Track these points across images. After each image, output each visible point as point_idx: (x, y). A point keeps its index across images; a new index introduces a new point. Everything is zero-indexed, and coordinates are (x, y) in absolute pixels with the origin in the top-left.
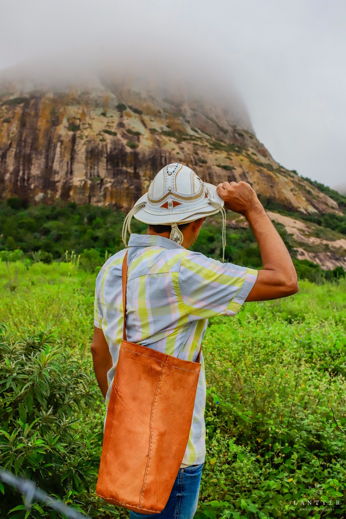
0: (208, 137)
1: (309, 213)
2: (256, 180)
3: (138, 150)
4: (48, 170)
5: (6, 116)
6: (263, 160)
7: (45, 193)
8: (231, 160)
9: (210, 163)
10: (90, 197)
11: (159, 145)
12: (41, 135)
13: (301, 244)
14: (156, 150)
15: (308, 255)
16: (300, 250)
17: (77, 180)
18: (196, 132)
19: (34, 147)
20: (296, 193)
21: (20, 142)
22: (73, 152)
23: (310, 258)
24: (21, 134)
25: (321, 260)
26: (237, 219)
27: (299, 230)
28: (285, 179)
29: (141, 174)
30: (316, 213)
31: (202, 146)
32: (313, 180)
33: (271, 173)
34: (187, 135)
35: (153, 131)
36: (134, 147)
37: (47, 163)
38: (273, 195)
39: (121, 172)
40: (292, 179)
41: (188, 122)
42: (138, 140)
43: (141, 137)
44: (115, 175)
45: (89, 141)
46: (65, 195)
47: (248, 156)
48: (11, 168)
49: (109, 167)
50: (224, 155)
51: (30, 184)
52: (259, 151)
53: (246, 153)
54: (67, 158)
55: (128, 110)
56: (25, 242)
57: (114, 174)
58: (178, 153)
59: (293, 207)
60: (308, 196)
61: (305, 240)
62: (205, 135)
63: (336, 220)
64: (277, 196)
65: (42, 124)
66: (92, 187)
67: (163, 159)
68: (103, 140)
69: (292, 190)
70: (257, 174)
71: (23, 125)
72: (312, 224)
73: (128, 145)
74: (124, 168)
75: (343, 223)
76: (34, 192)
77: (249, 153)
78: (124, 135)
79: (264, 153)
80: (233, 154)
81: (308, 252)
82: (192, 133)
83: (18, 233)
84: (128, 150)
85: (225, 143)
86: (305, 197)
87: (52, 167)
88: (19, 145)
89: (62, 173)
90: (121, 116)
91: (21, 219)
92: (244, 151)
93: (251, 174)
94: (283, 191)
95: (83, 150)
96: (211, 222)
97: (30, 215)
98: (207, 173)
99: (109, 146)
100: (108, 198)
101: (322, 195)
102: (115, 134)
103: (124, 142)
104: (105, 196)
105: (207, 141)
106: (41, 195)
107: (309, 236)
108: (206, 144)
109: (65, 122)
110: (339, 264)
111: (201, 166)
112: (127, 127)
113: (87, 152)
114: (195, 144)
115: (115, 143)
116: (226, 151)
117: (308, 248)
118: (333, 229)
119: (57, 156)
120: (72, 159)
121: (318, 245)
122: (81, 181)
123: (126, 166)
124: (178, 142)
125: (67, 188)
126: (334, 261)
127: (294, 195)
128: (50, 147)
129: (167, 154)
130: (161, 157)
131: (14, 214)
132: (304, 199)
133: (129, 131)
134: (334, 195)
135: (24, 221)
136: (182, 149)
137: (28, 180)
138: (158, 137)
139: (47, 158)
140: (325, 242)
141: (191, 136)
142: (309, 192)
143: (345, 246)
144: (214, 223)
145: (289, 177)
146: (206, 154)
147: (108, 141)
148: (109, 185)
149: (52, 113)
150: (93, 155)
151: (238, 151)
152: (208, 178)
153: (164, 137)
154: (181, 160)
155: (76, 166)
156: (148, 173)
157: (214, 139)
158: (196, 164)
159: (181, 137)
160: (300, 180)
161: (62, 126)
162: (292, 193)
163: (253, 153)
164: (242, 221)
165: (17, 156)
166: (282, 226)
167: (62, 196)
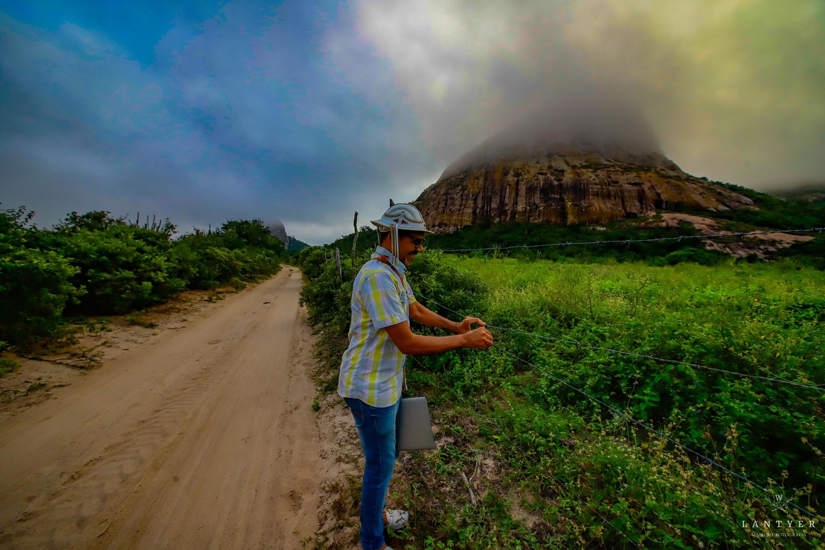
0: (620, 164)
1: (719, 211)
2: (664, 190)
3: (563, 182)
4: (502, 204)
5: (476, 175)
6: (671, 173)
7: (501, 218)
8: (640, 177)
9: (621, 182)
10: (529, 217)
11: (579, 177)
12: (497, 183)
13: (710, 237)
14: (577, 180)
15: (718, 246)
16: (709, 242)
17: (520, 208)
18: (609, 161)
19: (493, 192)
20: (705, 196)
21: (485, 189)
22: (517, 191)
23: (720, 248)
24: (485, 184)
25: (731, 249)
26: (646, 222)
27: (707, 225)
28: (693, 185)
29: (565, 198)
30: (728, 210)
31: (614, 171)
32: (724, 183)
33: (679, 183)
34: (602, 165)
35: (574, 167)
36: (559, 180)
37: (501, 200)
38: (681, 200)
39: (551, 199)
40: (701, 185)
41: (603, 155)
42: (563, 175)
43: (565, 173)
44: (545, 202)
45: (528, 182)
46: (513, 216)
47: (657, 172)
48: (480, 206)
49: (542, 196)
50: (634, 174)
51: (491, 214)
52: (668, 167)
53: (655, 171)
54: (513, 195)
55: (555, 156)
58: (594, 179)
59: (702, 207)
60: (718, 197)
61: (715, 234)
62: (617, 163)
63: (750, 215)
64: (686, 200)
65: (497, 176)
66: (530, 211)
67: (582, 186)
68: (537, 179)
69: (701, 194)
70: (666, 185)
71: (486, 179)
72: (723, 220)
73: (555, 180)
74: (553, 196)
75: (759, 217)
76: (493, 218)
77: (658, 169)
78: (552, 174)
79: (673, 167)
80: (643, 173)
81: (718, 243)
82: (606, 163)
84: (556, 183)
85: (635, 165)
86: (716, 198)
87: (504, 201)
88: (484, 192)
89: (511, 205)
90: (550, 161)
92: (653, 169)
93: (659, 186)
94: (692, 195)
95: (524, 188)
96: (622, 225)
98: (618, 190)
99: (541, 183)
100: (541, 216)
101: (734, 194)
102: (546, 174)
103: (553, 178)
104: (539, 215)
105: (619, 166)
106: (498, 219)
107: (720, 229)
108: (618, 169)
109: (512, 173)
110: (752, 252)
111: (614, 186)
112: (555, 168)
113: (526, 189)
114: (608, 171)
115: (546, 180)
116: (636, 171)
117: (717, 240)
118: (746, 222)
119: (507, 194)
120: (517, 195)
121: (729, 237)
122: (523, 208)
123: (554, 194)
124: (594, 172)
125: (514, 213)
126: (747, 250)
127: (703, 197)
128: (503, 189)
129: (585, 181)
130: (581, 184)
132: (714, 200)
133: (556, 170)
134: (748, 193)
136: (597, 176)
137: (490, 211)
138: (578, 171)
139: (501, 196)
140: (737, 234)
141: (605, 165)
142: (720, 194)
143: (762, 237)
144: (625, 226)
145: (698, 184)
146: (618, 176)
147: (541, 179)
148: (541, 208)
149: (504, 168)
150: (531, 190)
151: (647, 170)
152: (619, 194)
153: (582, 170)
154: (596, 184)
155: (519, 199)
156: (571, 196)
157: (625, 164)
158: (609, 185)
159: (596, 167)
160: (710, 185)
161: (510, 175)
162: (700, 197)
163: (661, 170)
164: (651, 222)
165: (483, 198)
166: (690, 223)
167: (511, 219)
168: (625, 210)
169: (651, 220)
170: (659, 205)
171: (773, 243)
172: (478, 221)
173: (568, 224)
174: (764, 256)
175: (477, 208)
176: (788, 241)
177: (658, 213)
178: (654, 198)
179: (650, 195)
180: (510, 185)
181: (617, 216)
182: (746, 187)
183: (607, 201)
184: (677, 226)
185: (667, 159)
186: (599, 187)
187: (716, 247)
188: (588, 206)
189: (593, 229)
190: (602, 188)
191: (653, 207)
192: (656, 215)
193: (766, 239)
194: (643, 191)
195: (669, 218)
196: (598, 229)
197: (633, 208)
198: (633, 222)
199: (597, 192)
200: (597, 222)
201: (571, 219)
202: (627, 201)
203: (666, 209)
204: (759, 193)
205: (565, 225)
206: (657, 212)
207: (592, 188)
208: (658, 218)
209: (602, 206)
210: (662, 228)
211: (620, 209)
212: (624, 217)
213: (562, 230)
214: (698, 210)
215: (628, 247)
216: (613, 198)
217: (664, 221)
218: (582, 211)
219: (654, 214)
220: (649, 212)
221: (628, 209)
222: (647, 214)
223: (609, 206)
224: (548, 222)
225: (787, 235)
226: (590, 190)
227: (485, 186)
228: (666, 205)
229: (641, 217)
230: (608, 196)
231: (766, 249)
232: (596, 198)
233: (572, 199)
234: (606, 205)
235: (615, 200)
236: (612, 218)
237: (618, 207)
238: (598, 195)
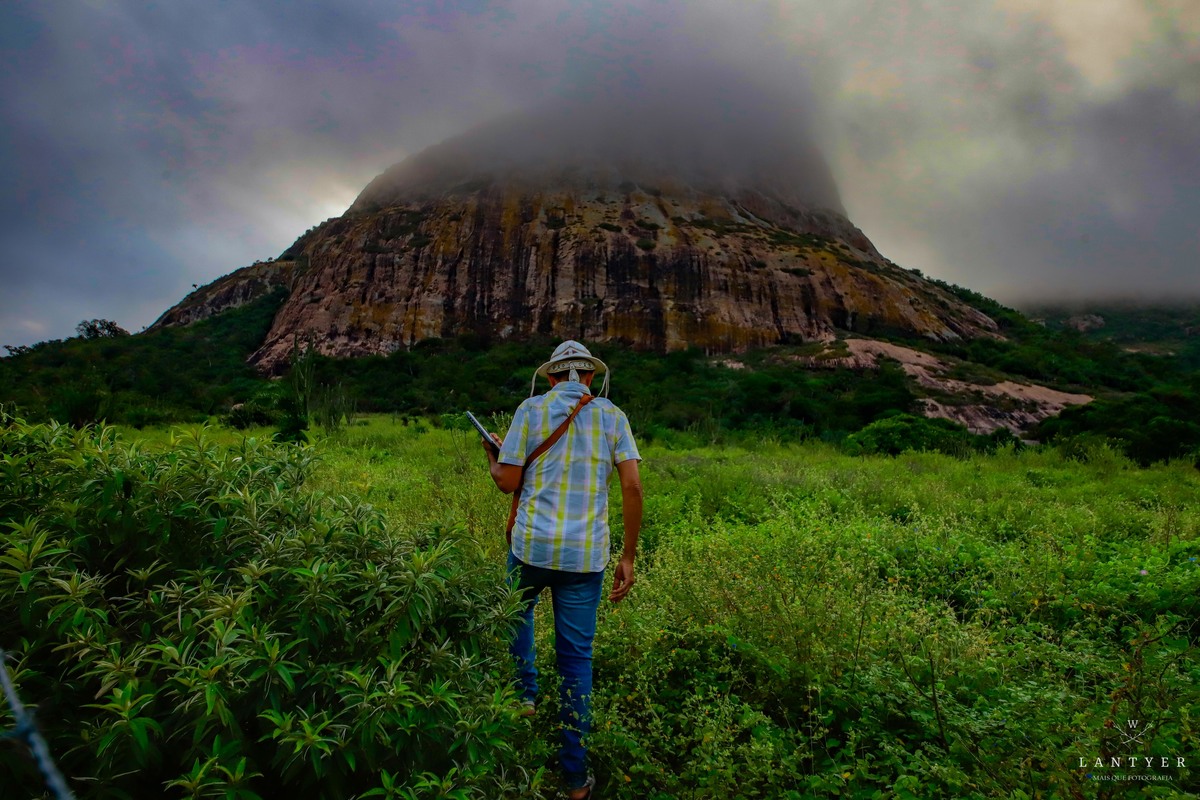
0: (767, 225)
1: (943, 339)
2: (848, 290)
3: (655, 252)
4: (519, 290)
5: (454, 211)
6: (860, 256)
7: (515, 325)
8: (806, 259)
9: (770, 266)
10: (582, 329)
11: (689, 244)
12: (507, 237)
13: (931, 393)
14: (684, 250)
15: (945, 410)
16: (930, 401)
17: (562, 304)
18: (747, 217)
19: (497, 258)
20: (919, 307)
21: (476, 248)
22: (555, 261)
23: (949, 414)
25: (967, 418)
26: (818, 355)
27: (925, 368)
28: (900, 284)
29: (661, 289)
30: (956, 339)
31: (756, 241)
32: (950, 284)
33: (875, 277)
34: (733, 223)
35: (677, 221)
36: (648, 248)
37: (516, 279)
38: (878, 312)
39: (630, 289)
40: (912, 284)
41: (734, 203)
42: (655, 237)
43: (659, 231)
45: (580, 243)
46: (545, 327)
47: (835, 251)
48: (464, 290)
49: (611, 281)
50: (795, 251)
51: (493, 313)
52: (853, 242)
53: (831, 247)
54: (546, 271)
55: (638, 190)
57: (618, 293)
58: (718, 254)
59: (915, 330)
60: (940, 311)
61: (939, 385)
62: (761, 223)
63: (993, 350)
64: (886, 313)
65: (508, 220)
66: (586, 314)
67: (695, 264)
68: (601, 240)
69: (912, 303)
70: (850, 279)
71: (479, 222)
72: (951, 358)
73: (639, 246)
74: (634, 282)
75: (1007, 354)
76: (498, 324)
77: (837, 246)
78: (632, 231)
79: (864, 245)
80: (809, 249)
81: (944, 404)
82: (741, 220)
83: (476, 387)
84: (640, 253)
85: (796, 232)
86: (936, 313)
87: (524, 285)
88: (474, 254)
89: (540, 294)
90: (628, 201)
91: (479, 366)
92: (828, 244)
94: (897, 304)
95: (571, 257)
96: (774, 360)
97: (493, 358)
98: (766, 281)
100: (610, 329)
101: (966, 308)
102: (618, 229)
103: (634, 240)
104: (605, 326)
105: (766, 231)
106: (509, 328)
107: (946, 377)
108: (763, 235)
109: (542, 216)
110: (1001, 424)
111: (756, 272)
112: (637, 218)
113: (576, 259)
114: (744, 238)
115: (618, 243)
116: (797, 246)
117: (943, 397)
118: (990, 364)
119: (532, 268)
120: (555, 271)
121: (962, 393)
122: (568, 304)
123: (637, 279)
124: (717, 237)
125: (548, 317)
126: (993, 420)
127: (917, 310)
128: (520, 254)
129: (701, 256)
130: (692, 261)
131: (470, 359)
132: (934, 316)
133: (640, 223)
134: (988, 306)
135: (485, 368)
136: (724, 246)
137: (489, 306)
138: (686, 231)
139: (516, 272)
140: (974, 387)
141: (739, 225)
142: (943, 305)
143: (1015, 395)
144: (779, 362)
145: (907, 282)
146: (763, 252)
147: (609, 241)
148: (611, 309)
149: (523, 202)
150: (586, 264)
151: (817, 245)
152: (768, 291)
153: (695, 230)
154: (723, 265)
155: (560, 282)
156: (672, 287)
157: (776, 228)
158: (748, 269)
159: (723, 228)
160: (925, 286)
161: (537, 222)
162: (911, 309)
163: (842, 247)
164: (827, 357)
165: (471, 271)
166: (896, 362)
167: (540, 329)
168: (780, 328)
169: (826, 351)
170: (842, 320)
171: (1032, 406)
172: (459, 330)
173: (668, 350)
174: (1021, 432)
175: (456, 294)
176: (1056, 404)
177: (840, 337)
178: (833, 304)
179: (824, 297)
180: (538, 246)
181: (763, 338)
182: (984, 294)
183: (744, 302)
184: (873, 365)
185: (852, 225)
186: (729, 271)
187: (943, 412)
188: (708, 313)
189: (720, 365)
190: (734, 275)
191: (831, 324)
192: (836, 342)
193: (1022, 399)
194: (813, 290)
195: (860, 350)
196: (729, 366)
197: (794, 324)
198: (794, 354)
199: (726, 282)
200: (726, 349)
201: (674, 338)
202: (782, 308)
203: (854, 330)
204: (1005, 309)
205: (662, 354)
206: (837, 336)
207: (714, 272)
208: (839, 346)
209: (736, 314)
210: (849, 369)
211: (771, 323)
212: (777, 342)
213: (655, 363)
214: (908, 335)
215: (787, 408)
216: (755, 299)
217: (850, 355)
218: (696, 322)
219: (833, 338)
220: (823, 333)
221: (784, 324)
222: (819, 339)
223: (748, 315)
224: (625, 342)
225: (1053, 392)
226: (712, 276)
227: (477, 239)
228: (854, 320)
229: (810, 344)
230: (745, 293)
231: (1022, 418)
232: (723, 295)
233: (675, 294)
234: (742, 311)
235: (760, 303)
236: (755, 342)
237: (765, 319)
238: (726, 290)
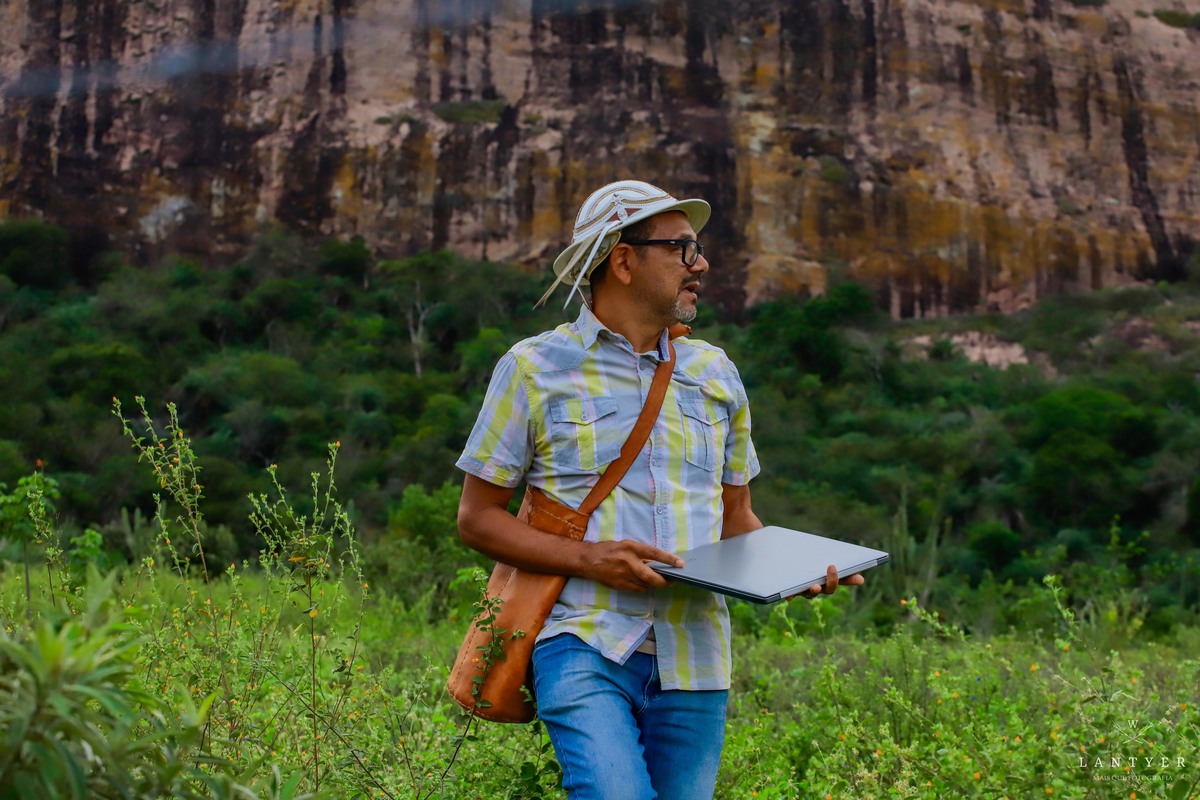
7: (196, 193)
10: (441, 212)
17: (371, 119)
29: (731, 72)
39: (615, 68)
44: (581, 85)
46: (305, 202)
49: (549, 40)
51: (115, 149)
56: (89, 469)
57: (575, 80)
66: (456, 158)
74: (633, 45)
76: (135, 190)
83: (48, 418)
87: (232, 49)
89: (289, 83)
91: (62, 343)
96: (1133, 340)
97: (113, 313)
98: (1104, 57)
104: (525, 204)
106: (172, 205)
111: (1070, 23)
122: (392, 122)
123: (645, 33)
125: (316, 165)
131: (29, 316)
135: (83, 350)
137: (104, 124)
144: (1151, 344)
148: (546, 141)
152: (1111, 91)
155: (364, 40)
156: (769, 66)
167: (290, 209)
168: (1154, 222)
173: (754, 293)
181: (1096, 259)
183: (1028, 130)
186: (975, 14)
188: (902, 163)
189: (940, 353)
190: (994, 31)
196: (974, 355)
199: (962, 52)
202: (1161, 150)
207: (921, 16)
209: (1001, 173)
211: (1118, 203)
212: (1143, 272)
216: (1066, 117)
218: (855, 194)
221: (1169, 208)
223: (1043, 173)
226: (913, 32)
232: (955, 101)
233: (779, 91)
234: (1020, 160)
235: (1085, 130)
236: (1066, 271)
237: (1101, 189)
238: (965, 80)
